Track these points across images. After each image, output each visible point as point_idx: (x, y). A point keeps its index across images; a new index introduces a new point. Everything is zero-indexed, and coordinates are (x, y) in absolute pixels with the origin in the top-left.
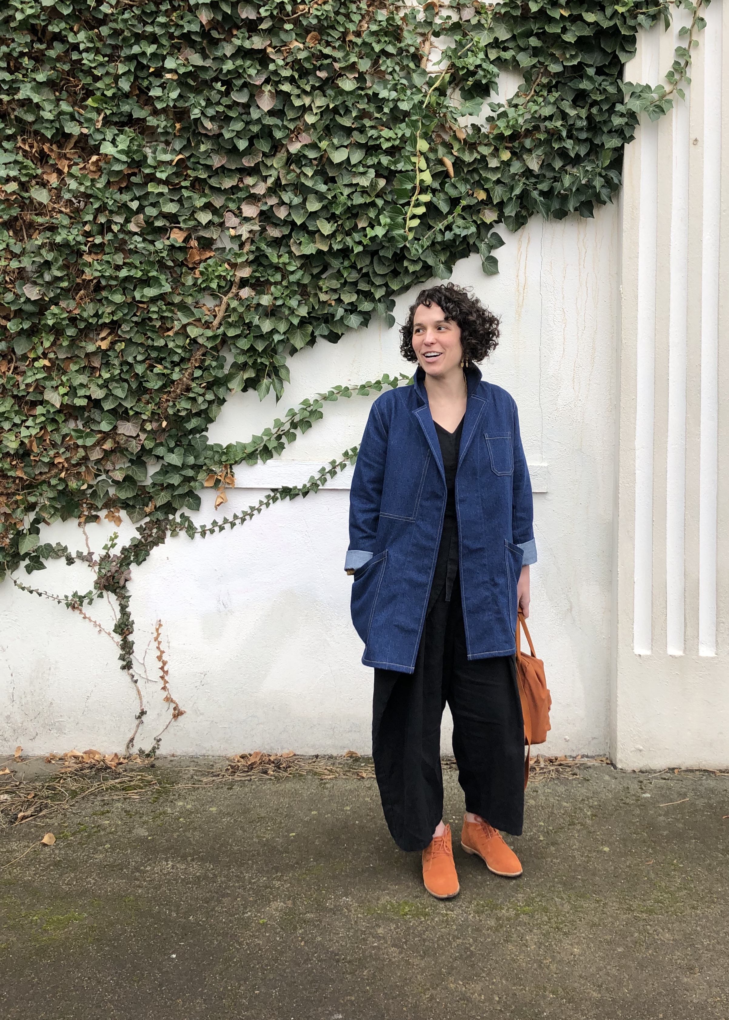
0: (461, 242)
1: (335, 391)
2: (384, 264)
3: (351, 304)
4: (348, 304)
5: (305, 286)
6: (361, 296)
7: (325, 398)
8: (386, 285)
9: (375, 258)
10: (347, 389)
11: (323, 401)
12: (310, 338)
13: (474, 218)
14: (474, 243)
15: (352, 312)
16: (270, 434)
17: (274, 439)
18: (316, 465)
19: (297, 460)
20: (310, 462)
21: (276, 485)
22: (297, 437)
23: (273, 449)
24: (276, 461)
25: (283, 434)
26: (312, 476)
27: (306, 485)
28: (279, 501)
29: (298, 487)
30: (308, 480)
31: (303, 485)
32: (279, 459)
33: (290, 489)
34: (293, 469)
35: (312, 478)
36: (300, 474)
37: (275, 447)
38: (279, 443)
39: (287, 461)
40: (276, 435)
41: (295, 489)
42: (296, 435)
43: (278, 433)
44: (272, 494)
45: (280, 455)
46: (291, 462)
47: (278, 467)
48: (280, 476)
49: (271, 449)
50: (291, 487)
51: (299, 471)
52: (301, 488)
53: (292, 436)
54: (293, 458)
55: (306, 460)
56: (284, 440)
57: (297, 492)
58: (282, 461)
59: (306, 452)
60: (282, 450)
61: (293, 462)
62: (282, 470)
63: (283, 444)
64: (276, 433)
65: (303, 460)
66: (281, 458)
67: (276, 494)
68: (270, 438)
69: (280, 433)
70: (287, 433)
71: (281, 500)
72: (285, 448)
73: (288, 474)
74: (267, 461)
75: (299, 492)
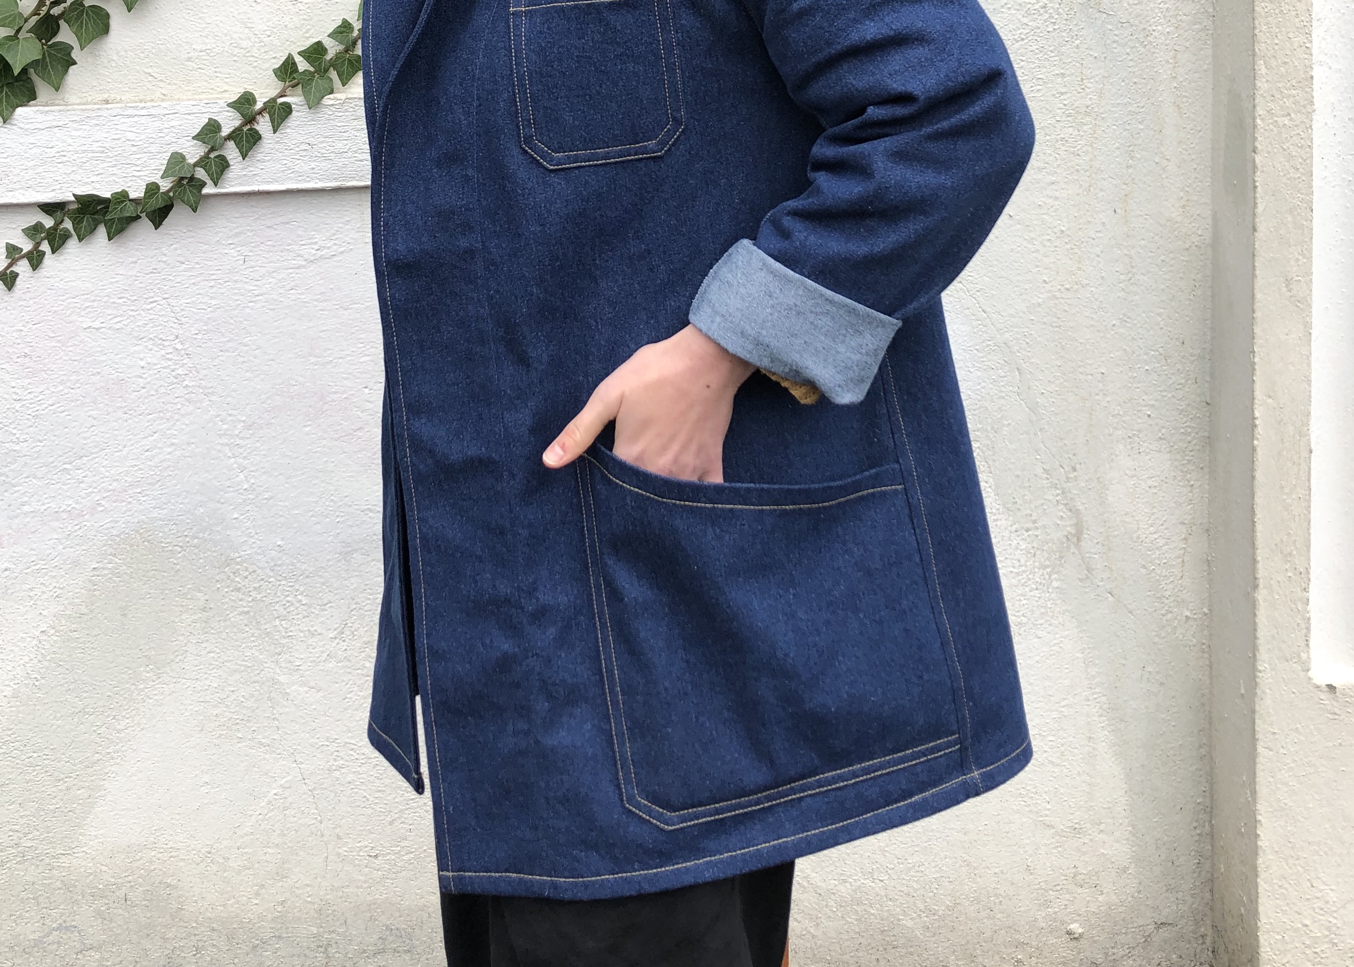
16: (14, 19)
17: (29, 35)
18: (186, 116)
19: (121, 101)
20: (164, 104)
21: (54, 190)
22: (114, 23)
23: (32, 70)
24: (47, 108)
25: (61, 16)
26: (177, 153)
27: (157, 187)
28: (73, 244)
29: (133, 195)
30: (164, 168)
31: (147, 185)
32: (57, 102)
33: (106, 201)
34: (107, 135)
35: (177, 159)
36: (134, 149)
37: (37, 61)
38: (50, 46)
39: (84, 107)
40: (35, 19)
41: (123, 202)
42: (108, 16)
43: (43, 12)
44: (48, 222)
45: (57, 90)
46: (99, 109)
47: (56, 130)
48: (64, 159)
49: (24, 71)
50: (107, 195)
51: (129, 140)
52: (142, 195)
53: (94, 21)
54: (106, 96)
55: (152, 100)
56: (66, 35)
57: (130, 211)
58: (69, 108)
59: (150, 70)
60: (67, 71)
61: (107, 109)
62: (70, 141)
63: (66, 49)
64: (36, 13)
65: (141, 101)
66: (63, 99)
67: (59, 223)
68: (18, 31)
69: (52, 12)
70: (76, 9)
71: (80, 240)
72: (75, 63)
73: (93, 152)
74: (14, 110)
75: (136, 210)
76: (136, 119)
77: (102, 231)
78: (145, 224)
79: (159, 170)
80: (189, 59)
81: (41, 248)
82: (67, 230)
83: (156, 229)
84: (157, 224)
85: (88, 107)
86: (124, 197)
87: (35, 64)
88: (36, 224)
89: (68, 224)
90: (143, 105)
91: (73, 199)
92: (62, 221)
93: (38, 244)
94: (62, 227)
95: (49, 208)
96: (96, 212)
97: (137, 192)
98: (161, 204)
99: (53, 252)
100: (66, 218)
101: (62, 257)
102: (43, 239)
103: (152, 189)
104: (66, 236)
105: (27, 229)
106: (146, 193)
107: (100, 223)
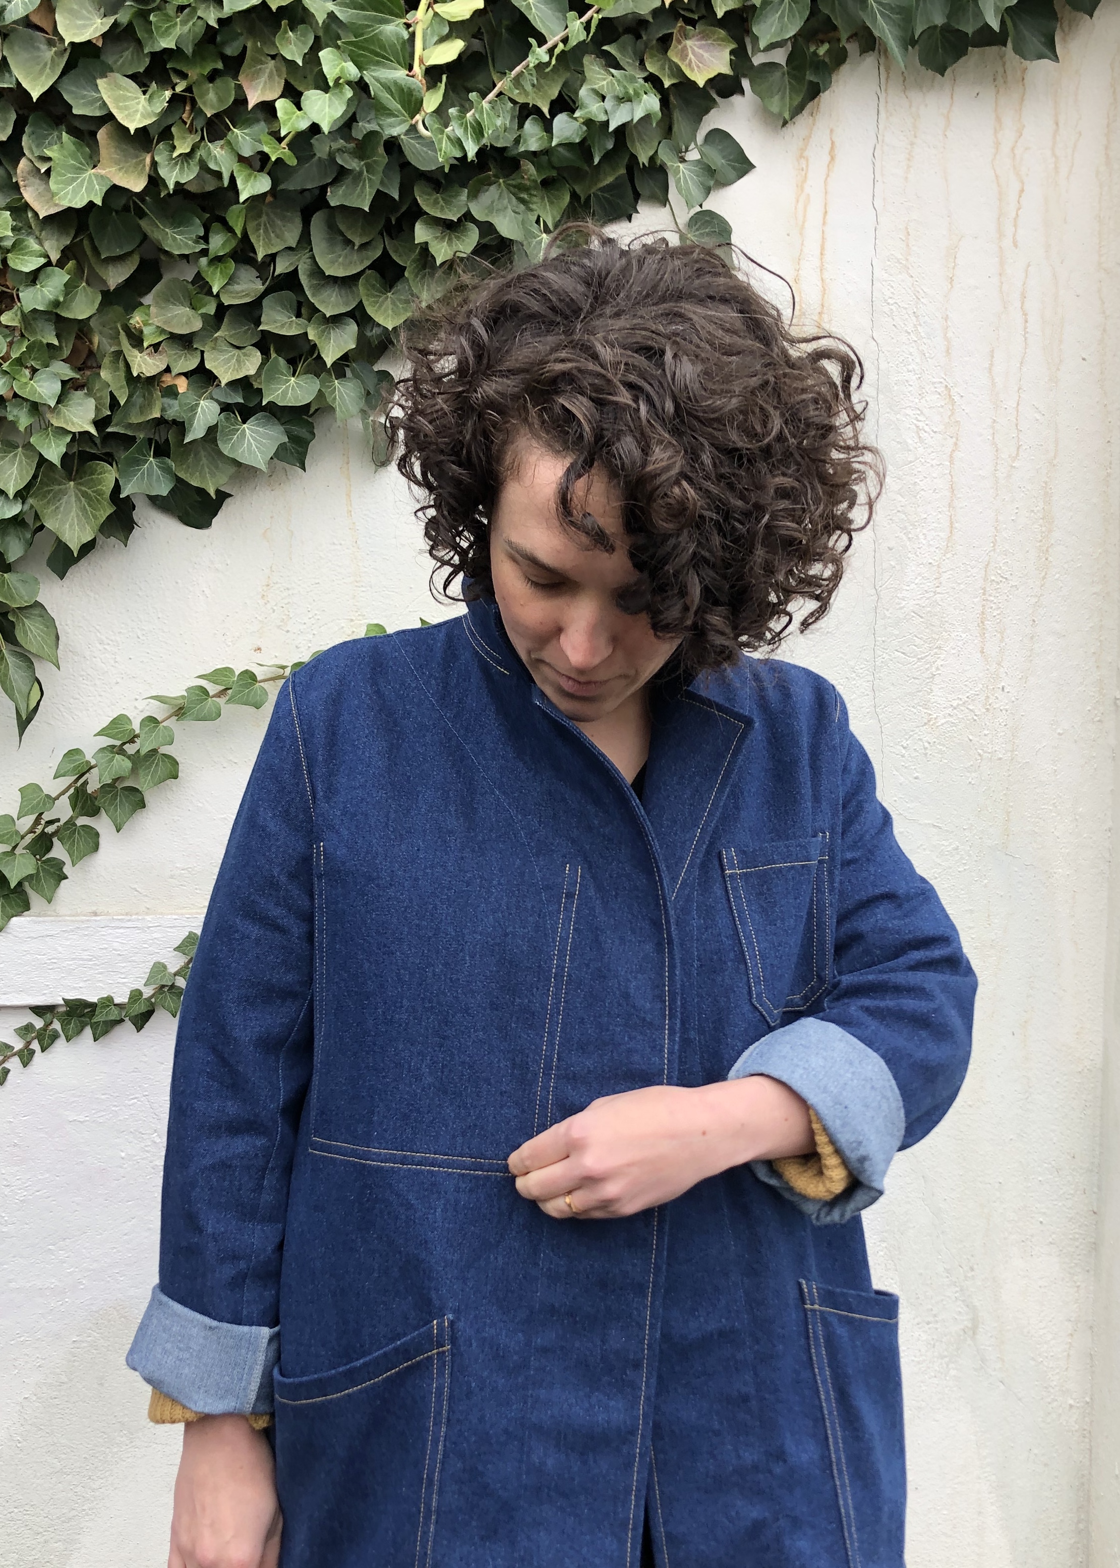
0: (607, 157)
1: (212, 689)
2: (348, 242)
3: (243, 384)
4: (232, 384)
5: (82, 329)
6: (273, 355)
7: (180, 712)
8: (359, 315)
9: (317, 221)
10: (249, 677)
11: (171, 723)
12: (109, 510)
13: (651, 68)
14: (652, 159)
15: (246, 414)
16: (12, 836)
17: (24, 851)
18: (169, 930)
19: (108, 914)
20: (148, 918)
21: (44, 994)
22: (102, 841)
23: (26, 884)
24: (41, 919)
25: (54, 834)
26: (159, 963)
27: (140, 993)
28: (61, 1042)
29: (117, 1000)
30: (147, 976)
31: (132, 992)
32: (49, 913)
33: (93, 1006)
34: (94, 945)
35: (159, 968)
36: (120, 958)
37: (31, 876)
38: (44, 862)
39: (73, 918)
40: (31, 836)
41: (108, 1006)
42: (97, 835)
43: (38, 831)
44: (39, 1023)
45: (49, 902)
46: (88, 921)
47: (47, 939)
48: (55, 966)
49: (20, 884)
50: (94, 999)
51: (115, 950)
52: (127, 1000)
53: (85, 839)
54: (94, 909)
55: (137, 914)
56: (58, 851)
57: (114, 1014)
58: (60, 919)
59: (136, 886)
60: (58, 884)
61: (96, 921)
62: (60, 949)
63: (58, 865)
64: (31, 831)
65: (127, 914)
66: (55, 911)
67: (48, 1024)
68: (15, 848)
69: (46, 830)
70: (68, 829)
71: (68, 1040)
72: (66, 878)
73: (83, 960)
74: (9, 920)
75: (120, 1014)
76: (122, 931)
77: (88, 1032)
78: (128, 1025)
79: (142, 978)
80: (172, 877)
81: (31, 1047)
82: (56, 1031)
83: (138, 1031)
84: (139, 1028)
85: (77, 918)
86: (109, 1001)
87: (29, 878)
88: (27, 1025)
89: (57, 1025)
90: (128, 917)
91: (62, 1002)
92: (51, 1023)
93: (29, 1043)
94: (51, 1028)
95: (39, 1010)
96: (83, 1015)
97: (121, 998)
98: (143, 1009)
99: (43, 1051)
100: (55, 1021)
101: (50, 1056)
102: (33, 1039)
103: (136, 995)
104: (55, 1037)
105: (20, 1029)
106: (130, 999)
107: (86, 1025)
